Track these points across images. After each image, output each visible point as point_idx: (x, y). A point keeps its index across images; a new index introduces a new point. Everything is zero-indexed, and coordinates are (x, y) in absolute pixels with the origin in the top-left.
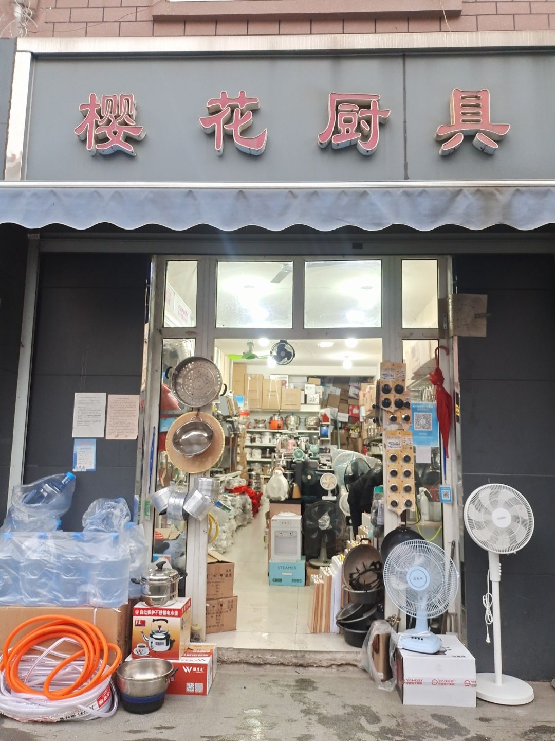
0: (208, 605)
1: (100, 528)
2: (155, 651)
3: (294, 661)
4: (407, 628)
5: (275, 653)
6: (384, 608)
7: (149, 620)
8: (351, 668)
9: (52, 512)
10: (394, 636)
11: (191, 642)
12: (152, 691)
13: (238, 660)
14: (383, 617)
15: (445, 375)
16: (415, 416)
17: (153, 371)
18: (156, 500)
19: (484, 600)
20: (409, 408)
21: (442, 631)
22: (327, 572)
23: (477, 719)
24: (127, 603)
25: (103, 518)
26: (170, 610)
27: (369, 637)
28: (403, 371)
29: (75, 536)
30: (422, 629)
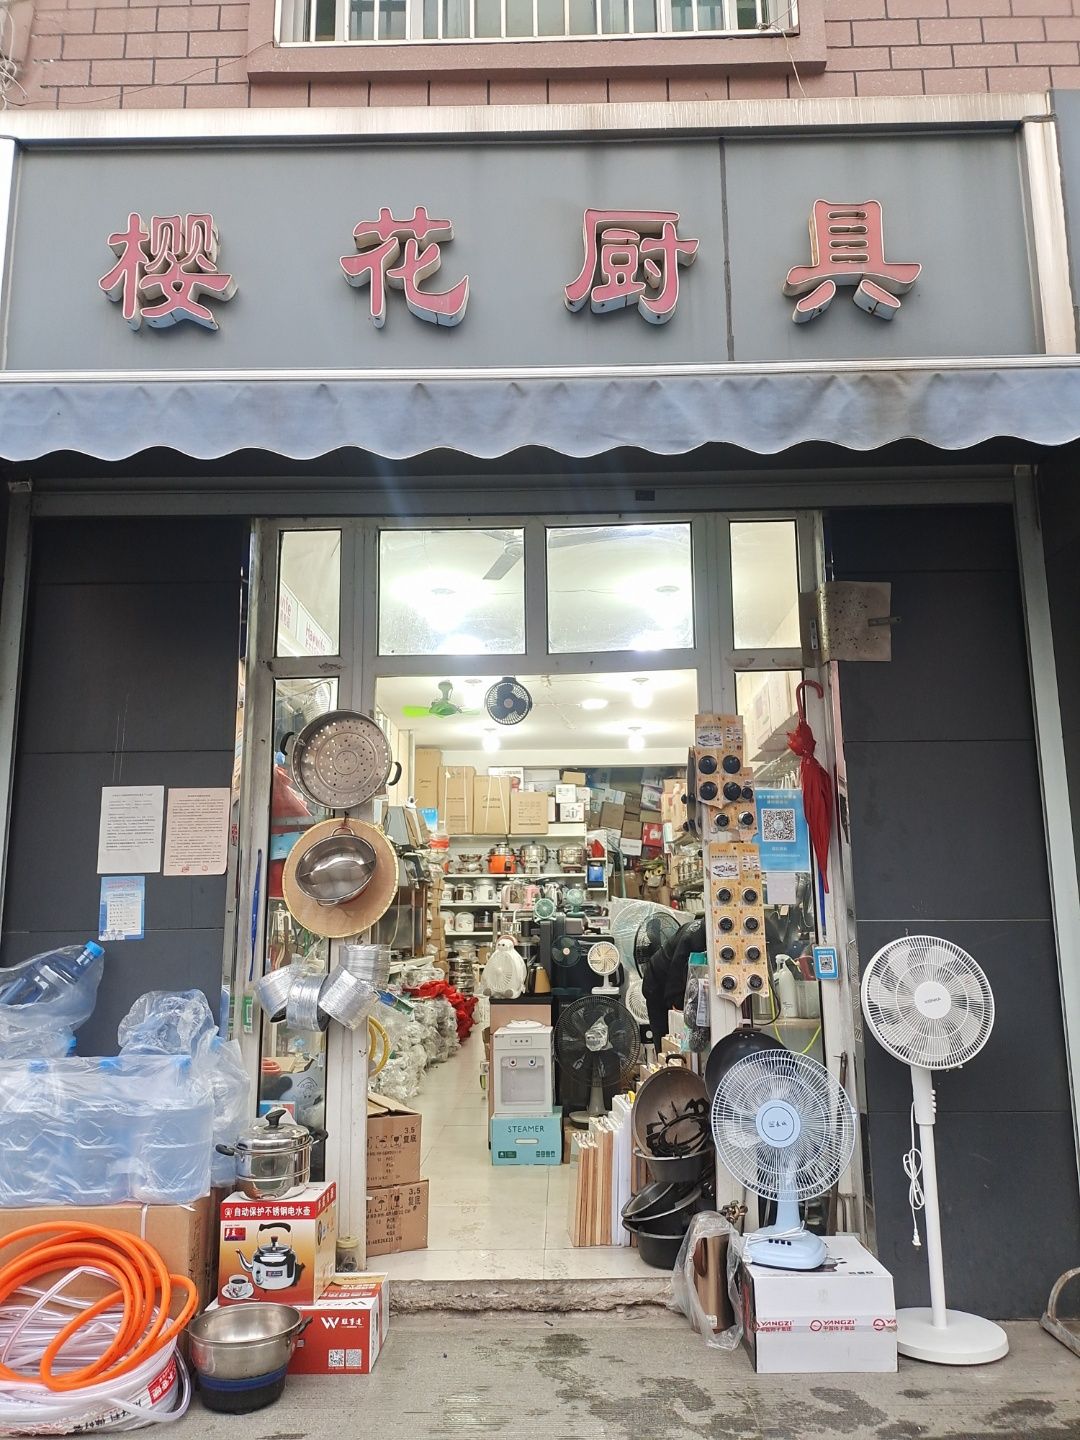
0: (370, 1198)
1: (153, 1047)
2: (265, 1290)
3: (543, 1300)
4: (761, 1225)
5: (504, 1287)
6: (714, 1190)
7: (251, 1227)
8: (653, 1311)
9: (57, 1020)
10: (735, 1241)
11: (337, 1271)
12: (259, 1364)
13: (432, 1304)
14: (715, 1209)
15: (817, 736)
16: (763, 815)
17: (257, 742)
18: (264, 993)
19: (905, 1163)
20: (752, 801)
21: (828, 1229)
22: (604, 1126)
23: (900, 1393)
24: (208, 1194)
25: (160, 1026)
26: (295, 1205)
27: (687, 1244)
28: (736, 730)
29: (103, 1064)
30: (788, 1223)
